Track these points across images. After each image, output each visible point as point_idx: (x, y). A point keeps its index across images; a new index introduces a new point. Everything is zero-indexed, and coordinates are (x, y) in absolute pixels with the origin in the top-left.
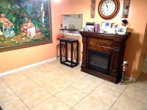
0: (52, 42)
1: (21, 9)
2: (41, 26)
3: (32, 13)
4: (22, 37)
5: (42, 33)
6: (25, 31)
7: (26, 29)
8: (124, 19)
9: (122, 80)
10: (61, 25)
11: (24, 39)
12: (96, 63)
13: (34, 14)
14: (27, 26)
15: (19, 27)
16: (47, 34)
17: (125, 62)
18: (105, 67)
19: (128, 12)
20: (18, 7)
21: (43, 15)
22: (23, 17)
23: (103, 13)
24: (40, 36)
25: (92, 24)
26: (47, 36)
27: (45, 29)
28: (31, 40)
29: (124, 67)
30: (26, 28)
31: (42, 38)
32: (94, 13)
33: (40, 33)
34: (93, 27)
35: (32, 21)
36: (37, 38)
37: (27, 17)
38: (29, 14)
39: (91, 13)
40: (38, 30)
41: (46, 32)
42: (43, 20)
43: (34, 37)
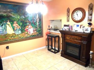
0: (43, 37)
1: (25, 18)
2: (37, 27)
3: (31, 20)
4: (25, 34)
5: (37, 31)
6: (27, 31)
7: (28, 30)
8: (89, 22)
10: (49, 26)
11: (26, 35)
12: (71, 51)
13: (32, 21)
14: (28, 28)
15: (24, 28)
16: (40, 32)
17: (91, 52)
19: (91, 18)
20: (24, 17)
21: (38, 21)
22: (26, 23)
23: (75, 19)
24: (36, 33)
25: (68, 26)
26: (40, 33)
27: (39, 29)
28: (30, 36)
29: (91, 55)
30: (28, 29)
31: (37, 34)
32: (69, 19)
33: (36, 31)
34: (68, 27)
36: (34, 34)
37: (29, 23)
38: (30, 21)
39: (67, 19)
40: (35, 30)
41: (39, 31)
42: (38, 24)
43: (32, 34)
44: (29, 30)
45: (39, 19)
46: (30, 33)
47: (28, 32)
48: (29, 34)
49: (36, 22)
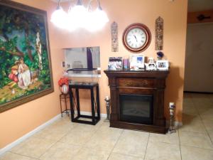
0: (53, 91)
1: (8, 43)
2: (38, 68)
3: (25, 49)
4: (11, 89)
5: (40, 78)
7: (17, 76)
8: (158, 51)
9: (171, 128)
10: (64, 63)
11: (13, 92)
13: (27, 51)
14: (17, 70)
15: (7, 72)
16: (47, 79)
17: (171, 104)
18: (147, 115)
20: (4, 40)
21: (40, 51)
22: (11, 56)
24: (38, 83)
25: (118, 60)
26: (46, 83)
27: (44, 72)
28: (24, 92)
29: (171, 111)
30: (16, 74)
31: (41, 86)
33: (36, 79)
35: (24, 61)
36: (32, 88)
37: (18, 56)
38: (21, 50)
40: (35, 75)
41: (45, 77)
42: (40, 58)
43: (29, 87)
44: (20, 77)
45: (43, 45)
46: (23, 84)
47: (17, 82)
48: (21, 89)
49: (37, 52)
